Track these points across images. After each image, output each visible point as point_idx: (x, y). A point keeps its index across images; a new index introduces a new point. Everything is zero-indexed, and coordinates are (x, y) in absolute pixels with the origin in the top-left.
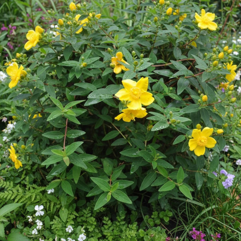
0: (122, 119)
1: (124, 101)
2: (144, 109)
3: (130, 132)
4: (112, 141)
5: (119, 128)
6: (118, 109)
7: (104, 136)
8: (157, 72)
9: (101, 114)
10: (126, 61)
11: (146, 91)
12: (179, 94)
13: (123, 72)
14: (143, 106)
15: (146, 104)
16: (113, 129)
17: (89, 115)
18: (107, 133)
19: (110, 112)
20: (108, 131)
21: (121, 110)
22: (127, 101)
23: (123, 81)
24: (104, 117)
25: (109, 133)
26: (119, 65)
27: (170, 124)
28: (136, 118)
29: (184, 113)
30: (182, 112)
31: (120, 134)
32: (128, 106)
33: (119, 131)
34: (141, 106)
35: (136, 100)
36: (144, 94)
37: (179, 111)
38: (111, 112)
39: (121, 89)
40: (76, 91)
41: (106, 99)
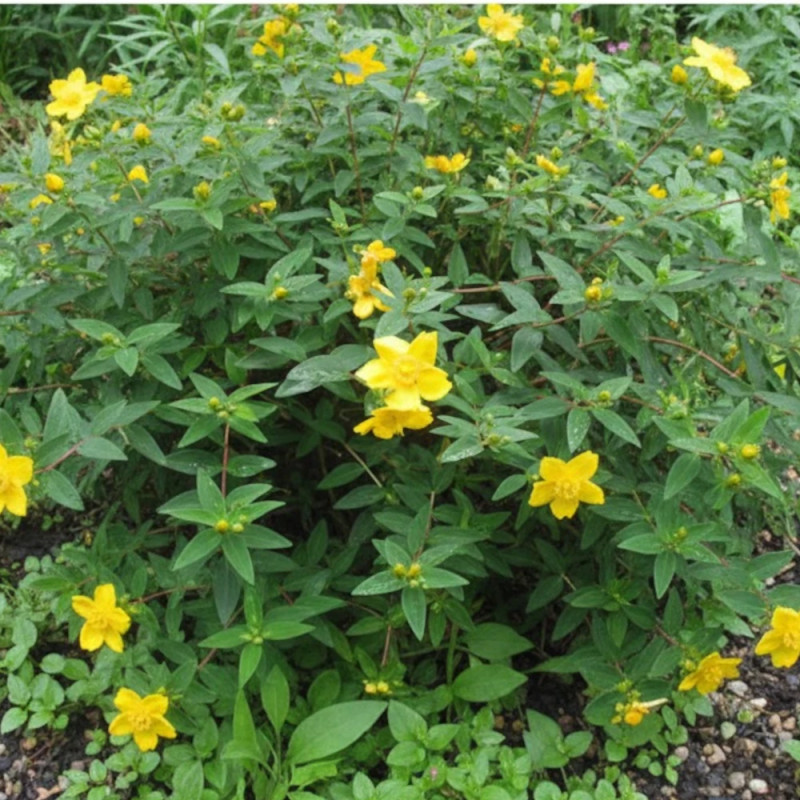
0: (370, 434)
1: (377, 390)
2: (426, 409)
3: (392, 468)
4: (343, 490)
5: (362, 456)
6: (362, 405)
7: (320, 478)
8: (464, 310)
9: (314, 417)
10: (385, 285)
11: (430, 366)
12: (515, 369)
13: (377, 314)
14: (425, 402)
15: (430, 397)
16: (348, 458)
17: (281, 420)
18: (329, 470)
19: (341, 415)
20: (332, 463)
21: (370, 410)
22: (385, 390)
23: (378, 342)
24: (322, 426)
25: (336, 470)
26: (367, 294)
27: (486, 447)
28: (405, 430)
29: (526, 419)
30: (520, 416)
31: (365, 473)
32: (388, 402)
33: (362, 463)
34: (419, 402)
35: (409, 387)
36: (427, 372)
37: (512, 416)
38: (345, 414)
39: (370, 359)
40: (252, 357)
41: (335, 383)
